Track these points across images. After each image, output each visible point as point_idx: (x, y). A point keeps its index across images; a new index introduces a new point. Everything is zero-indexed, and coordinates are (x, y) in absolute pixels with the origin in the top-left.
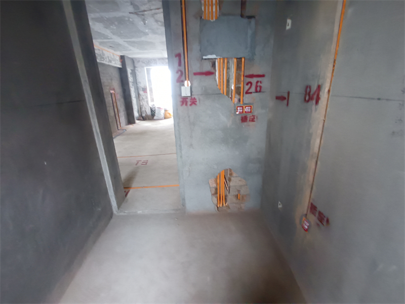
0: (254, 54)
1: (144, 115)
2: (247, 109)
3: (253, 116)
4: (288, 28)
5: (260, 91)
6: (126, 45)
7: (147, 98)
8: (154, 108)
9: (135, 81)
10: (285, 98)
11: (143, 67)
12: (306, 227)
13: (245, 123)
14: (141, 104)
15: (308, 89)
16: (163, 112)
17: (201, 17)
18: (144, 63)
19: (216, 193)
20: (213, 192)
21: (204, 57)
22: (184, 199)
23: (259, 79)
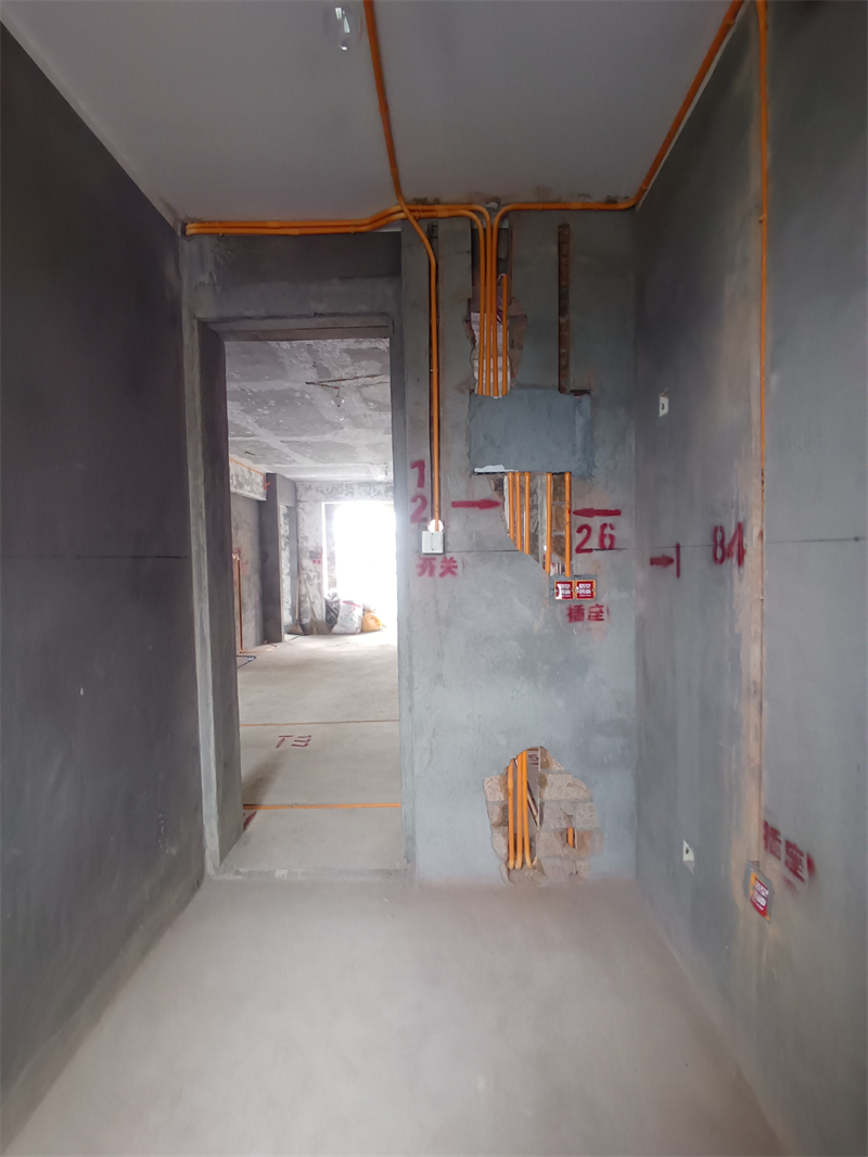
0: (591, 465)
1: (306, 621)
2: (582, 589)
3: (597, 606)
4: (662, 412)
5: (611, 548)
6: (286, 450)
7: (319, 576)
8: (337, 602)
9: (295, 536)
10: (670, 561)
11: (317, 501)
12: (763, 902)
13: (579, 625)
14: (304, 591)
15: (719, 534)
16: (358, 613)
17: (472, 391)
18: (322, 492)
19: (505, 823)
20: (496, 819)
21: (477, 470)
22: (411, 839)
23: (608, 520)
